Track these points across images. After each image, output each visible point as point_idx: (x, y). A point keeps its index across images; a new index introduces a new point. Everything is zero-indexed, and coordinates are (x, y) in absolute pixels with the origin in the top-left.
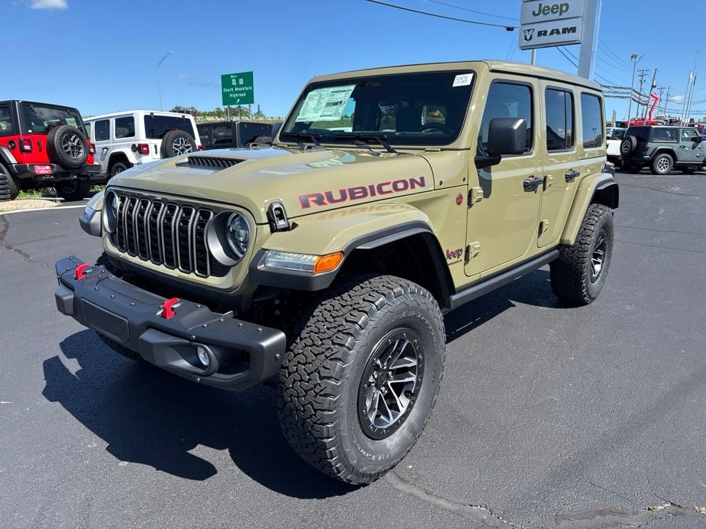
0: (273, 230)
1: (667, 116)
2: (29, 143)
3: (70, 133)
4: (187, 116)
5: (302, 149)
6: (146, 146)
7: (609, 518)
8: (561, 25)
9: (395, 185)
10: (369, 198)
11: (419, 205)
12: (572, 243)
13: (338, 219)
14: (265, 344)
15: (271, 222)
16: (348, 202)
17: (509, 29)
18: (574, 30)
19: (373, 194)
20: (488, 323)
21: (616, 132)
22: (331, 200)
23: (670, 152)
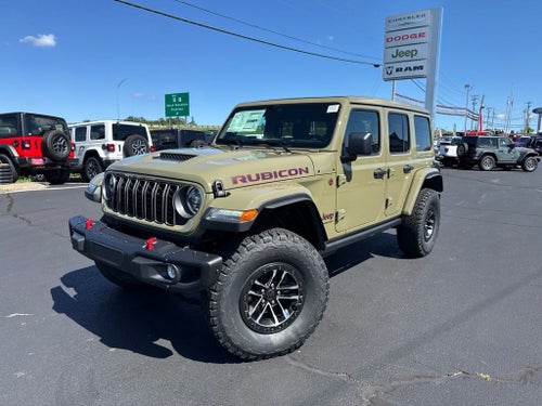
0: (216, 196)
1: (493, 128)
2: (29, 142)
3: (58, 136)
4: (143, 125)
5: (232, 149)
6: (113, 145)
7: (423, 380)
8: (412, 64)
9: (290, 172)
10: (273, 179)
11: (305, 184)
12: (410, 213)
13: (254, 190)
14: (210, 263)
15: (214, 191)
16: (261, 181)
17: (376, 66)
18: (421, 68)
19: (276, 177)
20: (355, 267)
21: (455, 140)
22: (250, 180)
23: (493, 155)
